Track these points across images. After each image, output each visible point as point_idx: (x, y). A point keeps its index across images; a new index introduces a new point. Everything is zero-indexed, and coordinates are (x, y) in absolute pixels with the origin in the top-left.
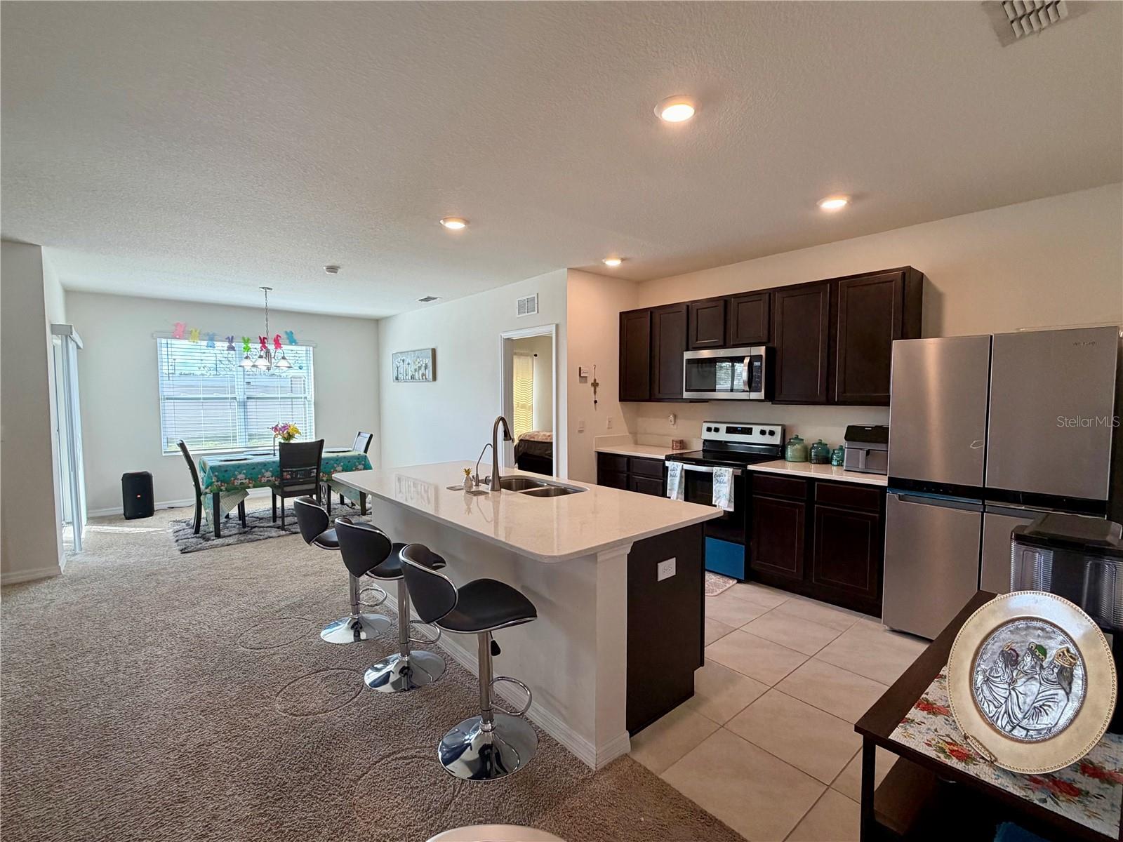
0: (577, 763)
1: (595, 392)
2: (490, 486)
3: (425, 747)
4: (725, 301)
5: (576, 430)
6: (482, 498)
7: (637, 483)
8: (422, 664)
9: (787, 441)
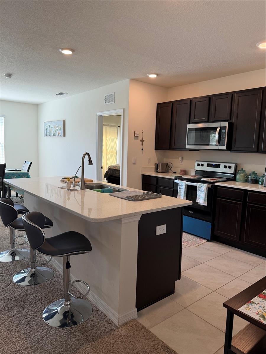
0: (109, 322)
1: (142, 144)
2: (80, 187)
3: (37, 311)
4: (210, 98)
5: (132, 163)
6: (76, 192)
7: (161, 191)
8: (41, 273)
9: (237, 171)
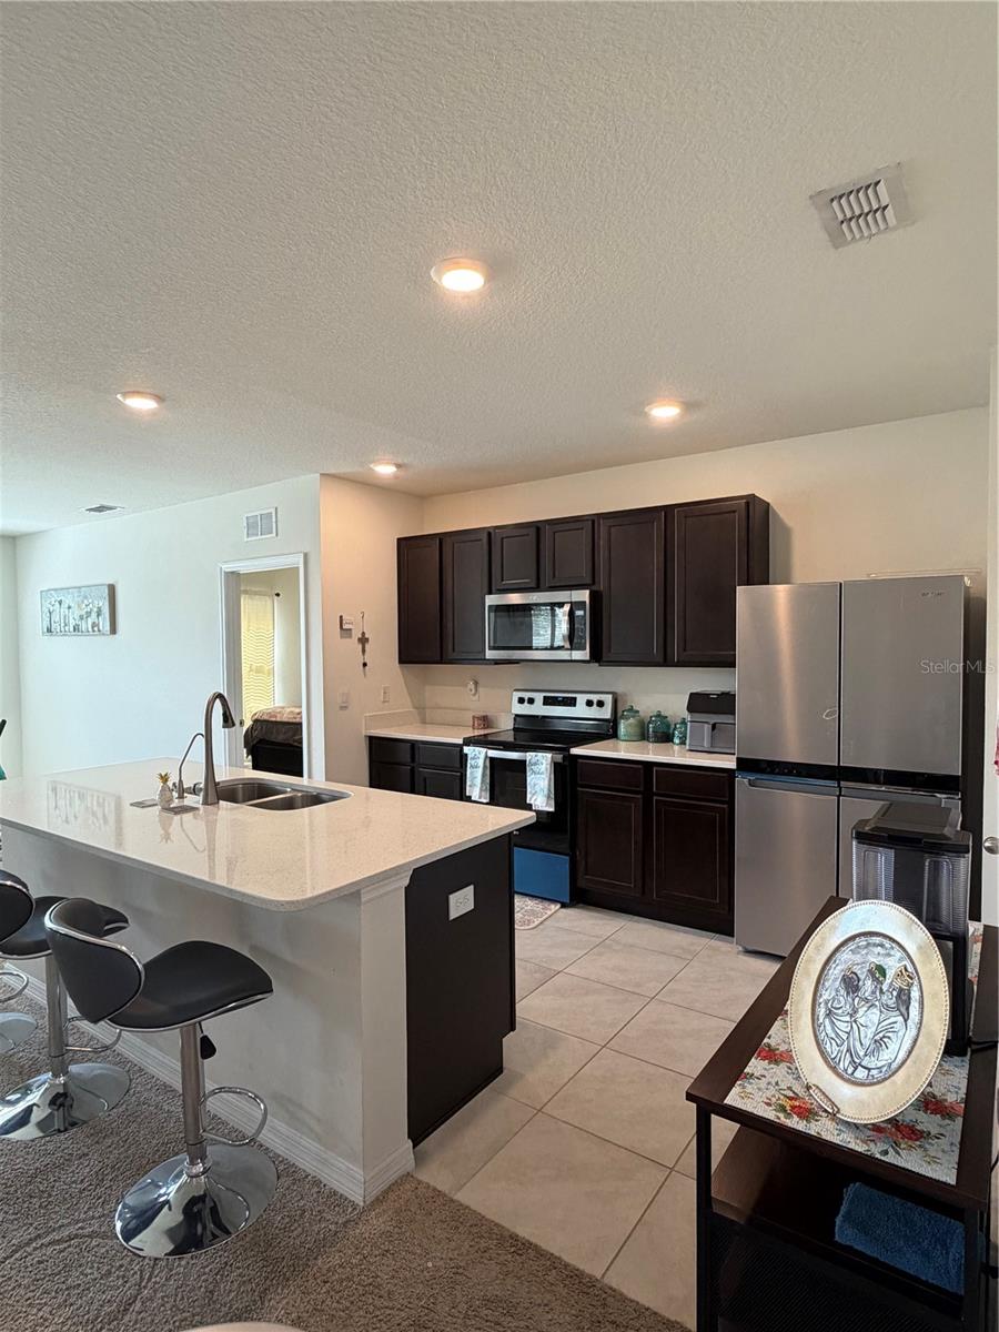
0: (336, 1199)
1: (364, 651)
2: (200, 798)
4: (537, 528)
5: (336, 707)
6: (187, 817)
7: (425, 779)
8: (90, 1086)
9: (619, 714)
